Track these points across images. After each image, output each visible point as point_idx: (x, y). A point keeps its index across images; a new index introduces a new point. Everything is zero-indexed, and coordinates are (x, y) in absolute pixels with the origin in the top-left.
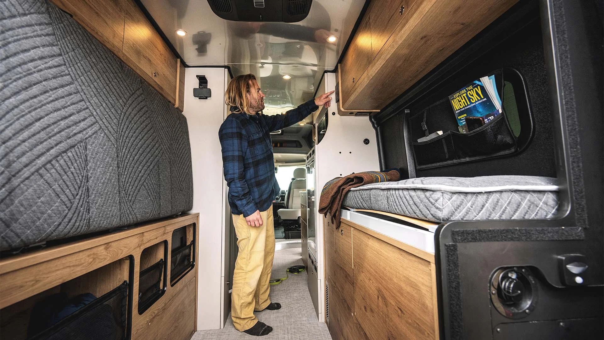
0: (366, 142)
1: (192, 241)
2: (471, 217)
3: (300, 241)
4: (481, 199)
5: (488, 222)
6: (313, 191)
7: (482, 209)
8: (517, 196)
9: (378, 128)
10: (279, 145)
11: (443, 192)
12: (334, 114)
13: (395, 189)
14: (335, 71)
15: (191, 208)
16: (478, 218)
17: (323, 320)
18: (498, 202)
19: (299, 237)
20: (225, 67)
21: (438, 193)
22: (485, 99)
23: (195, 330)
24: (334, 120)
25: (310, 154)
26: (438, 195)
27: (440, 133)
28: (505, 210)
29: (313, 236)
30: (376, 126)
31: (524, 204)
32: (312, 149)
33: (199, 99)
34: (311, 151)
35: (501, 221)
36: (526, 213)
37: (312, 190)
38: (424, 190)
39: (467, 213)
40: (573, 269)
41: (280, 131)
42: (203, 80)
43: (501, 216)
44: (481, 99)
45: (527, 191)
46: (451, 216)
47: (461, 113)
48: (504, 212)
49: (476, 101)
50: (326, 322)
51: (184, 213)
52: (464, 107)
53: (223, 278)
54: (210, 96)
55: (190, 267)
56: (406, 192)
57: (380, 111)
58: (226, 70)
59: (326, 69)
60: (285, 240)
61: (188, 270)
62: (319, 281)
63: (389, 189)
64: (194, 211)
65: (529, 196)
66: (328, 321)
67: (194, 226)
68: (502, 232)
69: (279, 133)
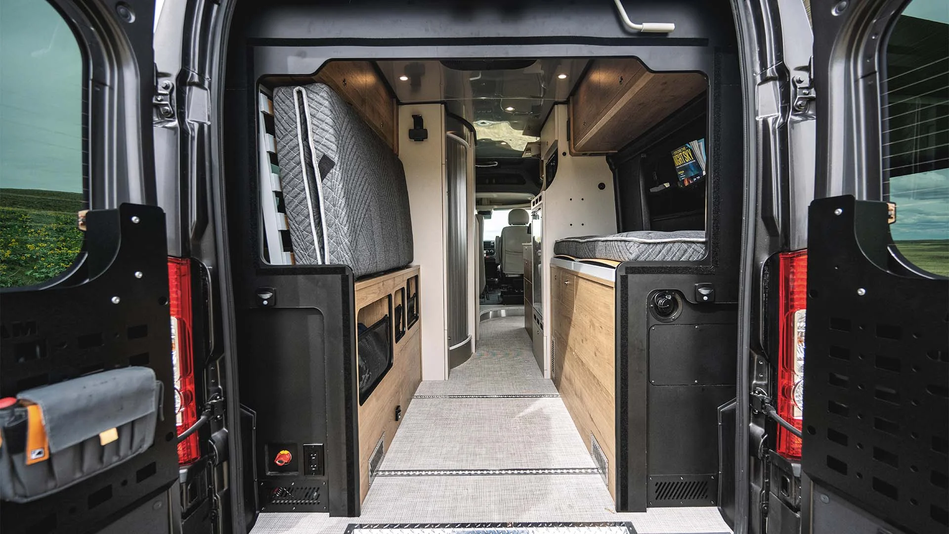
0: (602, 186)
1: (415, 294)
2: (651, 258)
3: (522, 308)
4: (659, 247)
5: (663, 262)
6: (540, 243)
7: (659, 253)
8: (685, 246)
9: (617, 170)
10: (494, 181)
11: (635, 242)
12: (564, 154)
13: (610, 241)
14: (566, 103)
15: (411, 260)
16: (657, 259)
17: (549, 377)
18: (670, 249)
19: (520, 302)
20: (441, 102)
21: (631, 243)
22: (694, 161)
23: (421, 380)
24: (565, 163)
25: (537, 200)
26: (631, 244)
27: (667, 185)
28: (675, 255)
29: (539, 300)
30: (613, 167)
31: (690, 251)
32: (539, 195)
33: (415, 141)
34: (538, 197)
35: (672, 262)
36: (690, 257)
37: (538, 242)
38: (625, 241)
39: (648, 256)
40: (703, 291)
41: (496, 164)
42: (418, 120)
43: (672, 258)
44: (692, 160)
45: (693, 242)
46: (638, 258)
47: (680, 169)
48: (674, 256)
49: (689, 161)
50: (552, 378)
51: (407, 266)
52: (681, 164)
53: (446, 332)
54: (427, 138)
55: (414, 319)
56: (616, 243)
57: (617, 152)
58: (443, 106)
59: (556, 100)
60: (502, 305)
61: (413, 322)
62: (545, 338)
63: (606, 241)
64: (414, 263)
65: (693, 246)
66: (554, 376)
67: (416, 278)
68: (658, 268)
69: (495, 165)
